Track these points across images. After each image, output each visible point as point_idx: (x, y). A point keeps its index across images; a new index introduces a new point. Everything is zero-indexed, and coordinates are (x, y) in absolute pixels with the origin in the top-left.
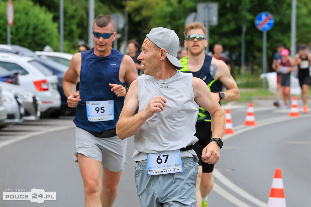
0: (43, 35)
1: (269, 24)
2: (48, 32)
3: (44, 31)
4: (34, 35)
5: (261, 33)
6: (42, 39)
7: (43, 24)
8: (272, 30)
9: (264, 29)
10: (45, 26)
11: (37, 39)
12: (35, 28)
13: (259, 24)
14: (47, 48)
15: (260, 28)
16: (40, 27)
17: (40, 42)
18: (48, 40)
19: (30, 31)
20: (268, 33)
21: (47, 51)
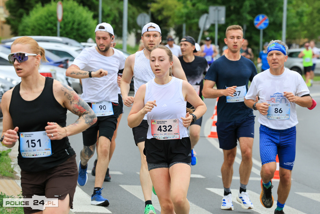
0: (85, 29)
1: (265, 24)
2: (89, 27)
3: (86, 26)
4: (78, 30)
5: (258, 31)
6: (85, 33)
7: (85, 20)
8: (267, 29)
9: (261, 28)
10: (87, 22)
11: (80, 32)
12: (79, 24)
13: (257, 24)
14: (90, 40)
15: (258, 27)
16: (83, 23)
17: (83, 35)
18: (89, 33)
19: (75, 26)
20: (264, 31)
21: (89, 43)
